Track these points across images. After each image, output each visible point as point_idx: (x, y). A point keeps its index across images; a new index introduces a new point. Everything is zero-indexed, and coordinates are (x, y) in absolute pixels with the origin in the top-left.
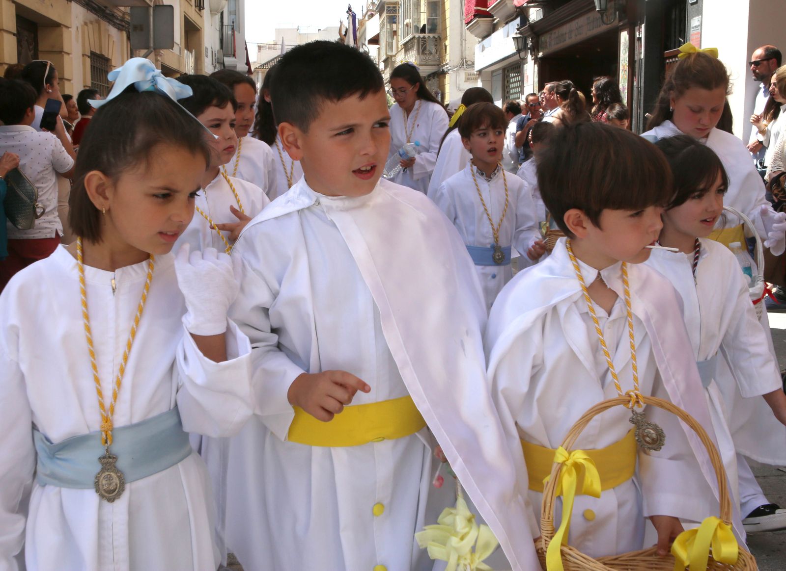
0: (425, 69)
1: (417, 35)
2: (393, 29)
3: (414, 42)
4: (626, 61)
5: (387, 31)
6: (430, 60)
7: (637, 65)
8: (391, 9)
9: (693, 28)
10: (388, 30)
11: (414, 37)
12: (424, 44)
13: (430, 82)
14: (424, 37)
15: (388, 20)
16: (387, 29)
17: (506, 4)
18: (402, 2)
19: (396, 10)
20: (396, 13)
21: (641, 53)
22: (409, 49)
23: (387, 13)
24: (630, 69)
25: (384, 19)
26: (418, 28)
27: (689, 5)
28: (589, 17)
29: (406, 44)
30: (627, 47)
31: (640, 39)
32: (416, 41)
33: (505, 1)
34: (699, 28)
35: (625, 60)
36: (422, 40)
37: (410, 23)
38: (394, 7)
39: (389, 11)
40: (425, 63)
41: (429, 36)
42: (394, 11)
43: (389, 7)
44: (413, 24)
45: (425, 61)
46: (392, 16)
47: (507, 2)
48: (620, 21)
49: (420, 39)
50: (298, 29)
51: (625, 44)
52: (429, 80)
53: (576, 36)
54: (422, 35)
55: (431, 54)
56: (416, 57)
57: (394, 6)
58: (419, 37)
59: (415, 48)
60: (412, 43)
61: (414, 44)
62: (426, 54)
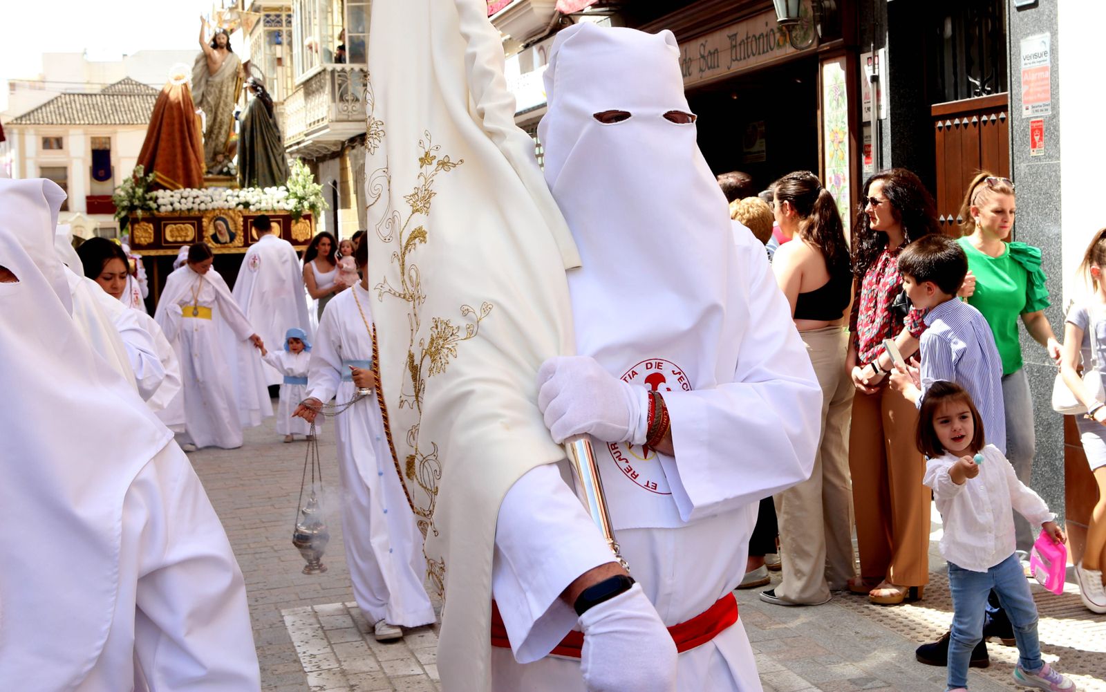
0: (348, 127)
1: (330, 66)
2: (275, 55)
3: (325, 79)
4: (840, 124)
5: (265, 57)
6: (355, 111)
7: (872, 132)
8: (272, 18)
9: (1027, 57)
10: (268, 57)
11: (324, 70)
12: (344, 82)
13: (354, 151)
14: (343, 70)
15: (268, 39)
16: (265, 54)
17: (532, 9)
18: (296, 7)
19: (282, 20)
20: (282, 26)
21: (880, 107)
22: (313, 92)
23: (265, 26)
24: (853, 142)
25: (259, 37)
26: (331, 53)
27: (1013, 10)
28: (735, 35)
29: (307, 83)
30: (841, 95)
31: (875, 79)
32: (328, 77)
33: (530, 4)
34: (1044, 58)
35: (836, 121)
36: (339, 76)
37: (316, 45)
38: (278, 16)
39: (268, 22)
40: (345, 117)
41: (352, 69)
42: (278, 22)
43: (268, 16)
44: (321, 47)
45: (345, 113)
46: (275, 31)
47: (532, 5)
48: (821, 41)
49: (336, 74)
50: (85, 53)
51: (836, 89)
52: (353, 148)
53: (701, 70)
54: (339, 67)
55: (357, 100)
56: (329, 107)
57: (278, 13)
58: (333, 72)
59: (328, 88)
60: (320, 81)
61: (325, 84)
62: (347, 101)
